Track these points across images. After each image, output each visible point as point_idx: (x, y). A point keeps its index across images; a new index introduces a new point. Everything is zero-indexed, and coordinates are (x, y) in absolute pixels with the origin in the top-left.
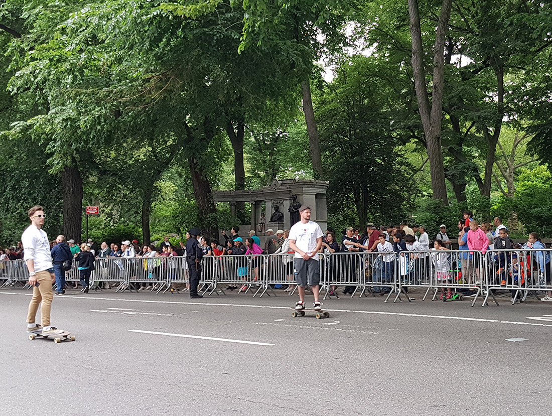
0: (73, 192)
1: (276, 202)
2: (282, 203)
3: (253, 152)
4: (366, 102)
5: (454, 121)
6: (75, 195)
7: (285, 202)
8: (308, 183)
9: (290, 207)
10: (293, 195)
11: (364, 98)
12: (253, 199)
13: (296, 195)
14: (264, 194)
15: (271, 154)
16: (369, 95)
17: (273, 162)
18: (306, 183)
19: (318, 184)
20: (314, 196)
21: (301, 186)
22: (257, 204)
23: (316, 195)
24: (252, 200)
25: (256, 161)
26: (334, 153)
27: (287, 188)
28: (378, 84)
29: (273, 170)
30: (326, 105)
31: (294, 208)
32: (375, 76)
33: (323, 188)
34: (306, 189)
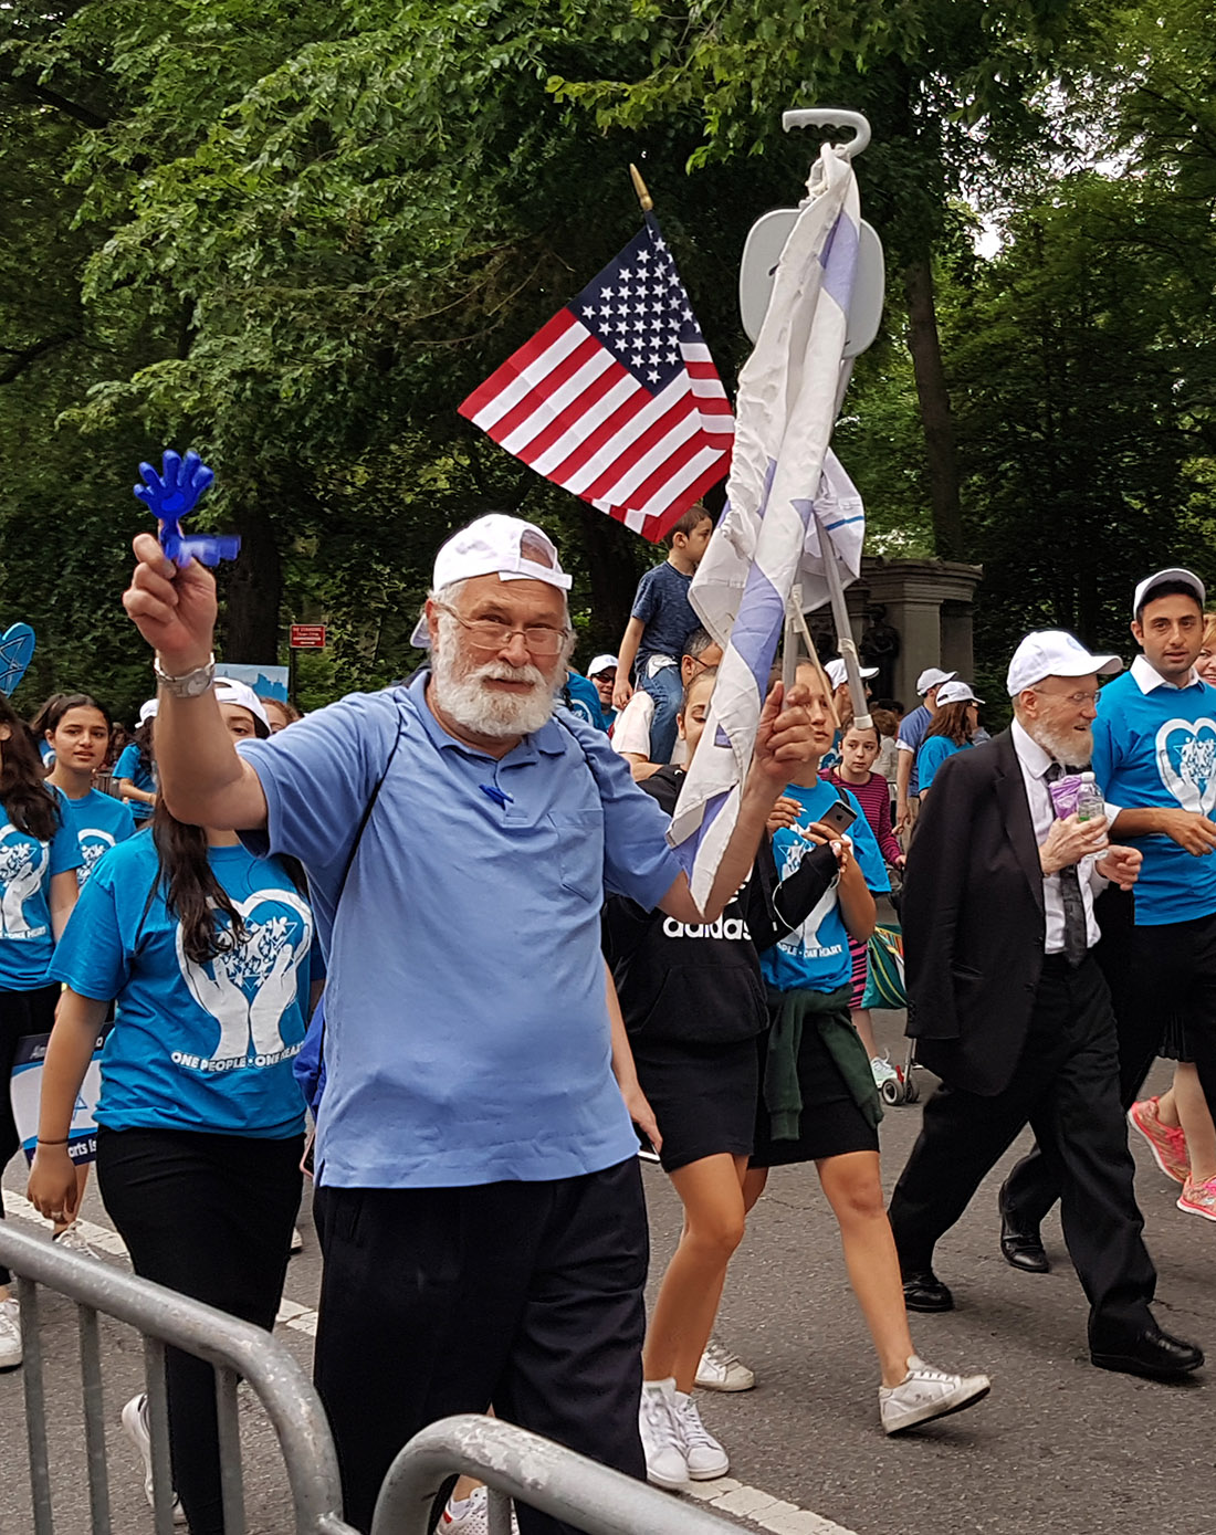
0: (255, 584)
4: (1100, 320)
6: (259, 591)
8: (920, 570)
10: (874, 605)
11: (1098, 310)
16: (1112, 302)
18: (915, 570)
19: (950, 573)
20: (937, 608)
21: (900, 578)
23: (943, 607)
26: (997, 480)
27: (858, 584)
28: (1143, 264)
30: (978, 331)
31: (877, 644)
32: (1134, 239)
33: (963, 586)
34: (912, 588)
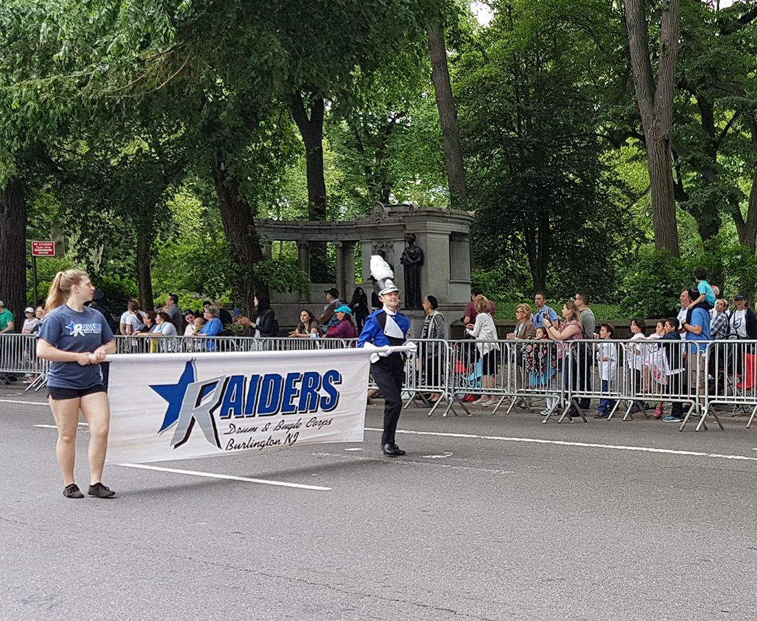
0: (9, 215)
1: (380, 245)
2: (391, 247)
3: (346, 150)
4: (549, 66)
5: (705, 108)
6: (13, 220)
7: (396, 246)
8: (436, 214)
9: (404, 254)
10: (408, 234)
11: (546, 60)
12: (341, 237)
13: (413, 234)
14: (359, 230)
15: (379, 155)
16: (555, 54)
17: (382, 170)
18: (432, 214)
19: (454, 216)
20: (448, 237)
21: (424, 218)
22: (346, 247)
23: (450, 236)
24: (336, 240)
25: (353, 166)
27: (400, 221)
29: (382, 183)
30: (475, 68)
31: (411, 258)
33: (462, 224)
34: (431, 224)
